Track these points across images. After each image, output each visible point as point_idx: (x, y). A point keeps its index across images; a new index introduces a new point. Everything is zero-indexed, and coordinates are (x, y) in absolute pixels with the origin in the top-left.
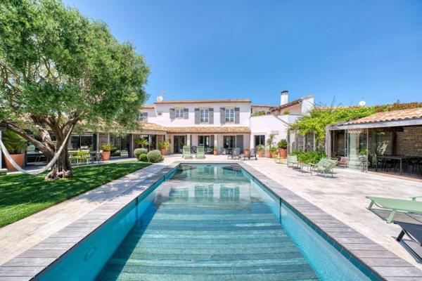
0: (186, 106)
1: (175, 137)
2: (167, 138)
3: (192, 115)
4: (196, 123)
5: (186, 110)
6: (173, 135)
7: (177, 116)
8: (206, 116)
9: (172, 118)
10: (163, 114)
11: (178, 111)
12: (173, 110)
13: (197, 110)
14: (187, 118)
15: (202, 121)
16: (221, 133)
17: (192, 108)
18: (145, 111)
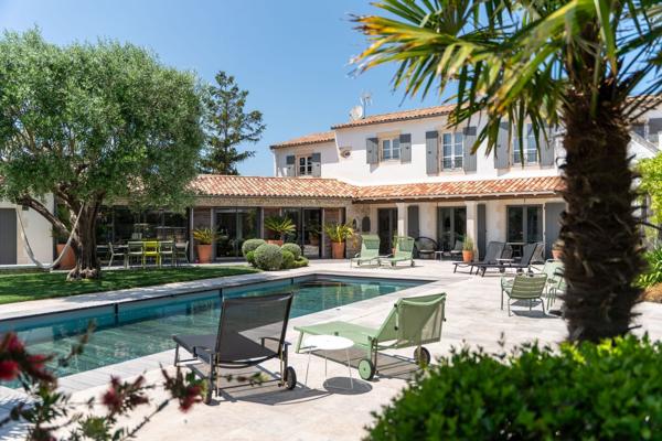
0: (404, 129)
1: (380, 211)
2: (350, 216)
3: (419, 150)
4: (432, 171)
5: (406, 139)
6: (374, 208)
7: (386, 157)
8: (458, 150)
9: (374, 161)
10: (353, 153)
11: (386, 143)
12: (375, 140)
13: (431, 135)
14: (407, 159)
15: (446, 164)
16: (502, 197)
17: (418, 130)
18: (316, 149)
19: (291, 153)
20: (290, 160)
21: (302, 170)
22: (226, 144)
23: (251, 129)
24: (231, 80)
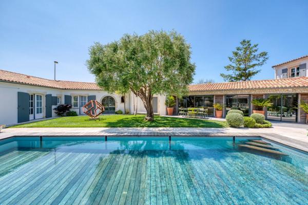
18: (302, 62)
19: (285, 67)
20: (285, 71)
21: (293, 75)
22: (245, 70)
23: (259, 60)
24: (248, 42)
